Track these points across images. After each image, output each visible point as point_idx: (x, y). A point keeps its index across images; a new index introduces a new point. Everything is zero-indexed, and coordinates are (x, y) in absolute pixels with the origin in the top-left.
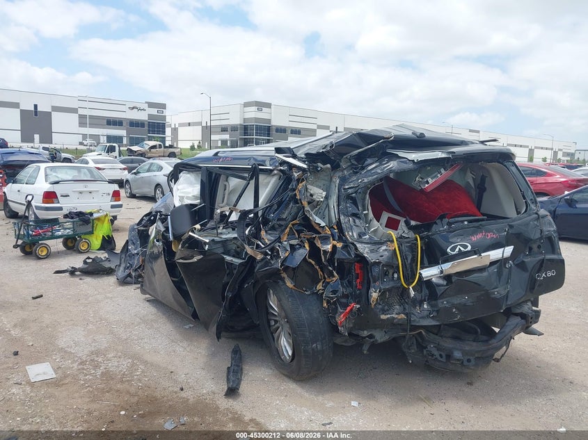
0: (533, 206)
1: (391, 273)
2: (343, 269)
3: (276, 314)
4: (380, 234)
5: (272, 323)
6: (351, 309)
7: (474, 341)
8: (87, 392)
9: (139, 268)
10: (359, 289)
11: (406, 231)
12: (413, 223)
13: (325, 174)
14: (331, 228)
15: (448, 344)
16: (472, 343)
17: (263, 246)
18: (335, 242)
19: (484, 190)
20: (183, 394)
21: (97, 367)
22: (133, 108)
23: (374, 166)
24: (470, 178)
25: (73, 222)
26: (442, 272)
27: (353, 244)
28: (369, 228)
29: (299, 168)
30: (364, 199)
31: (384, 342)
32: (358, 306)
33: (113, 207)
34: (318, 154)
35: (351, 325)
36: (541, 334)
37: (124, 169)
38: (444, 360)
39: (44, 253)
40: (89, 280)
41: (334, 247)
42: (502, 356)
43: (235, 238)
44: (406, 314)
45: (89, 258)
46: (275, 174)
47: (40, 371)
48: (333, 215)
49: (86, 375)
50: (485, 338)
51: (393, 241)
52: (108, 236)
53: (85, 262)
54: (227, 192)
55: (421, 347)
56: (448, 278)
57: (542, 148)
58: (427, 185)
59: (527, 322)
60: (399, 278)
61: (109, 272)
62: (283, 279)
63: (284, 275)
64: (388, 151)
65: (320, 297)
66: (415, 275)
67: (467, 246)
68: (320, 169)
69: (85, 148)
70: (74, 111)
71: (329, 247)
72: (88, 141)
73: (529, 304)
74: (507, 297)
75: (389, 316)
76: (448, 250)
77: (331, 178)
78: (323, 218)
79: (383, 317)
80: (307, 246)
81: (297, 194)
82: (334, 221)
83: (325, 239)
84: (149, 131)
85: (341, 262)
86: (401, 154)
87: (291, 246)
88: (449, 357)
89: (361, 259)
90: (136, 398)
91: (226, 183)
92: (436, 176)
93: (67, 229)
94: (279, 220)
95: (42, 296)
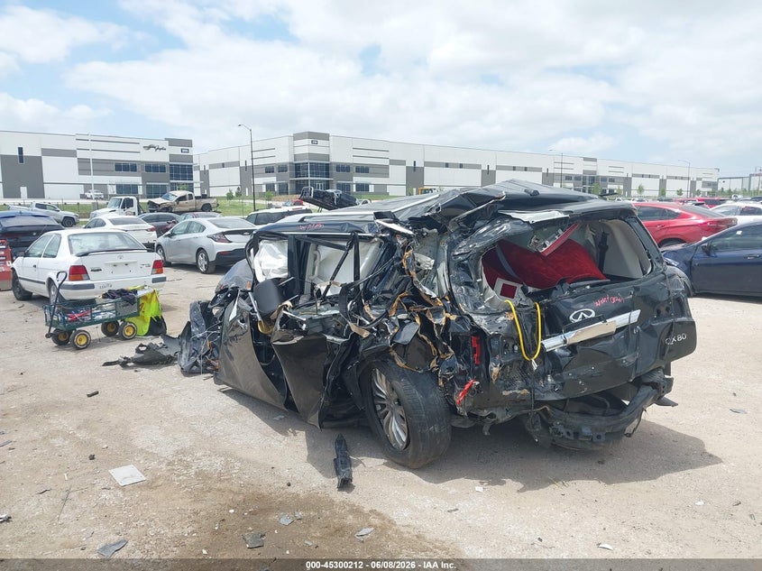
0: (659, 265)
1: (511, 346)
2: (458, 344)
3: (384, 397)
4: (496, 303)
5: (379, 408)
6: (470, 387)
7: (603, 415)
8: (185, 493)
9: (207, 354)
10: (477, 365)
11: (524, 299)
12: (531, 289)
13: (431, 239)
14: (443, 299)
15: (575, 420)
16: (601, 418)
17: (368, 323)
18: (448, 315)
19: (607, 248)
20: (291, 490)
21: (188, 466)
22: (150, 147)
23: (485, 229)
24: (589, 236)
25: (116, 302)
26: (565, 341)
27: (468, 316)
28: (483, 298)
29: (404, 235)
30: (476, 266)
31: (505, 422)
32: (477, 383)
33: (155, 281)
34: (424, 218)
35: (470, 404)
36: (674, 405)
37: (152, 230)
38: (572, 438)
39: (83, 342)
40: (145, 371)
41: (448, 320)
42: (635, 429)
43: (335, 315)
44: (530, 390)
45: (141, 345)
46: (375, 242)
47: (126, 474)
48: (443, 284)
49: (179, 476)
50: (615, 411)
51: (511, 311)
52: (157, 318)
53: (138, 351)
54: (317, 262)
55: (547, 425)
56: (572, 348)
57: (676, 178)
58: (544, 249)
59: (659, 391)
60: (520, 350)
61: (168, 361)
62: (392, 358)
63: (393, 353)
64: (500, 212)
65: (434, 375)
66: (536, 347)
67: (591, 313)
68: (425, 234)
69: (90, 202)
70: (71, 153)
71: (442, 321)
72: (92, 193)
73: (661, 371)
74: (636, 366)
75: (511, 392)
76: (571, 317)
77: (438, 244)
78: (432, 289)
79: (505, 393)
80: (418, 321)
81: (405, 264)
82: (445, 291)
83: (437, 313)
84: (171, 176)
85: (456, 336)
86: (514, 215)
87: (401, 321)
88: (577, 434)
89: (478, 331)
90: (241, 496)
91: (316, 252)
92: (554, 238)
93: (107, 311)
94: (383, 292)
95: (97, 393)
